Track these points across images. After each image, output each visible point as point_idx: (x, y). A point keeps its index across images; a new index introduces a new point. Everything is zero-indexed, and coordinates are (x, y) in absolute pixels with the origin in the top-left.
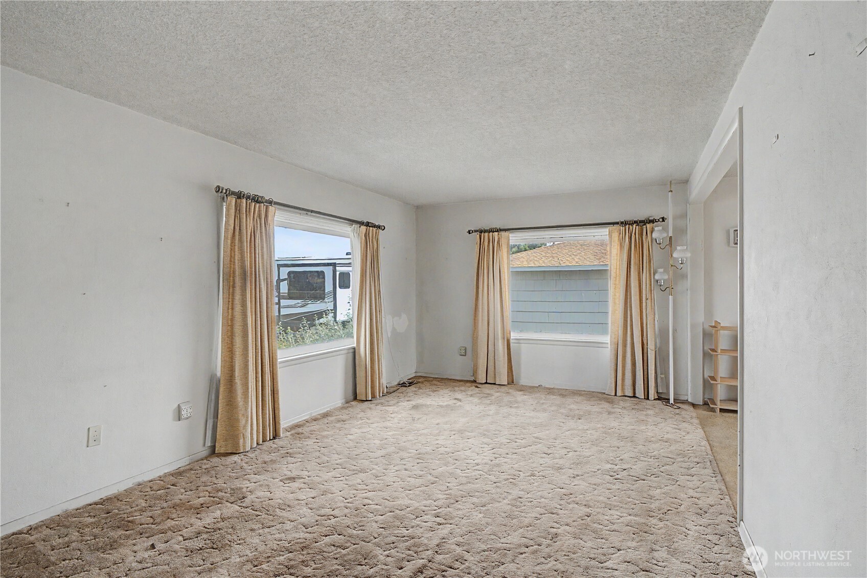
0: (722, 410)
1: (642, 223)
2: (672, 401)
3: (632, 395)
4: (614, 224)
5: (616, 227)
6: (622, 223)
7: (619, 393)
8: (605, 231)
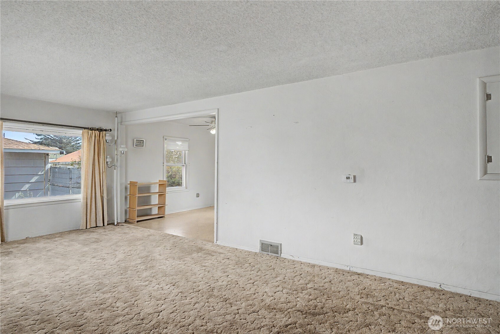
0: (138, 221)
1: (100, 130)
2: (116, 224)
3: (95, 226)
4: (85, 128)
5: (86, 130)
6: (90, 129)
7: (88, 227)
8: (80, 132)
